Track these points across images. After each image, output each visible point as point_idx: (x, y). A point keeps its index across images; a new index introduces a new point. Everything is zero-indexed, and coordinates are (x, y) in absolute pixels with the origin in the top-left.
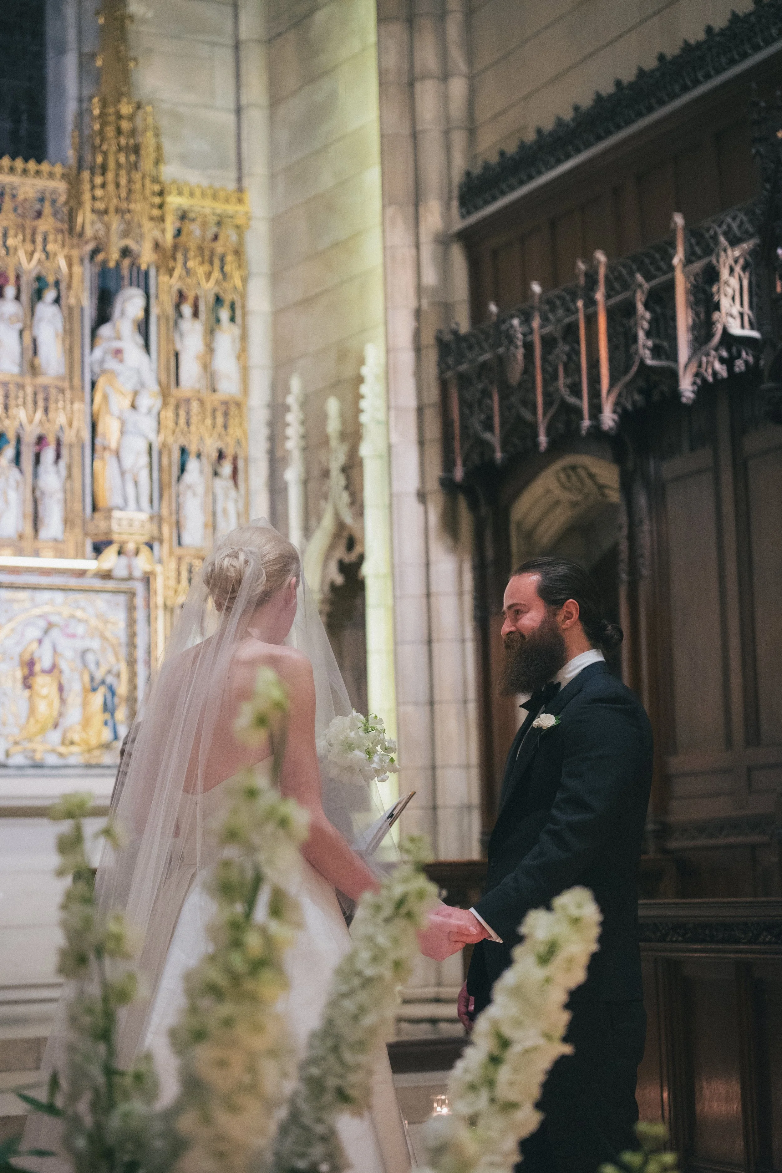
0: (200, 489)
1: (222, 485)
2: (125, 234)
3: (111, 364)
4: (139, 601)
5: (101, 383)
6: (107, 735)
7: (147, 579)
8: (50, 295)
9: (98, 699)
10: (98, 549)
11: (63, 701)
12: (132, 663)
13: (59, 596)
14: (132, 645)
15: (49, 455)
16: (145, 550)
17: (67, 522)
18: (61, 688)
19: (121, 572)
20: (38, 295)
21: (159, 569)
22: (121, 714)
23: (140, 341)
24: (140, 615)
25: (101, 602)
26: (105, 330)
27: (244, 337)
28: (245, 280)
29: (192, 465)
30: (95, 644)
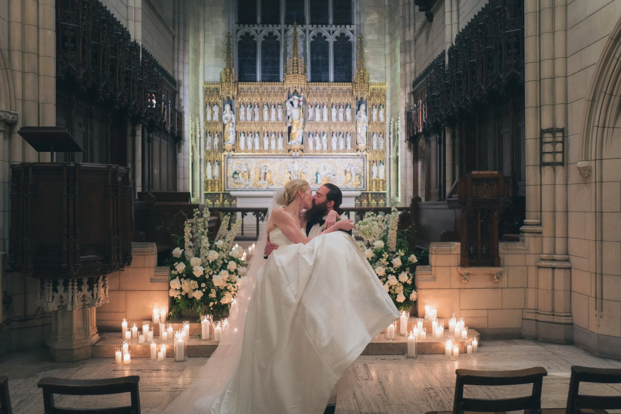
0: (376, 140)
1: (381, 138)
2: (361, 94)
3: (359, 118)
4: (365, 159)
5: (358, 121)
6: (359, 183)
7: (366, 156)
8: (349, 107)
9: (358, 177)
10: (357, 151)
11: (352, 177)
12: (364, 170)
13: (351, 159)
14: (364, 167)
15: (348, 135)
16: (365, 151)
17: (352, 147)
18: (351, 175)
19: (360, 155)
20: (347, 107)
21: (368, 154)
22: (362, 179)
23: (365, 113)
24: (365, 162)
25: (359, 160)
26: (358, 112)
27: (385, 111)
28: (385, 100)
29: (375, 135)
30: (357, 167)
